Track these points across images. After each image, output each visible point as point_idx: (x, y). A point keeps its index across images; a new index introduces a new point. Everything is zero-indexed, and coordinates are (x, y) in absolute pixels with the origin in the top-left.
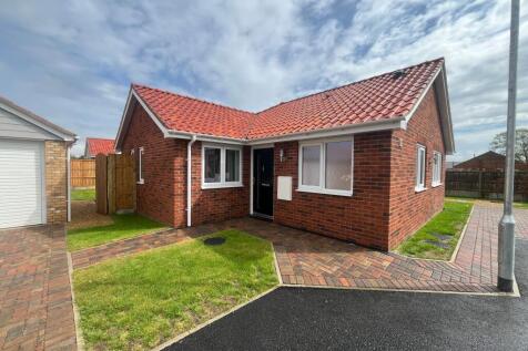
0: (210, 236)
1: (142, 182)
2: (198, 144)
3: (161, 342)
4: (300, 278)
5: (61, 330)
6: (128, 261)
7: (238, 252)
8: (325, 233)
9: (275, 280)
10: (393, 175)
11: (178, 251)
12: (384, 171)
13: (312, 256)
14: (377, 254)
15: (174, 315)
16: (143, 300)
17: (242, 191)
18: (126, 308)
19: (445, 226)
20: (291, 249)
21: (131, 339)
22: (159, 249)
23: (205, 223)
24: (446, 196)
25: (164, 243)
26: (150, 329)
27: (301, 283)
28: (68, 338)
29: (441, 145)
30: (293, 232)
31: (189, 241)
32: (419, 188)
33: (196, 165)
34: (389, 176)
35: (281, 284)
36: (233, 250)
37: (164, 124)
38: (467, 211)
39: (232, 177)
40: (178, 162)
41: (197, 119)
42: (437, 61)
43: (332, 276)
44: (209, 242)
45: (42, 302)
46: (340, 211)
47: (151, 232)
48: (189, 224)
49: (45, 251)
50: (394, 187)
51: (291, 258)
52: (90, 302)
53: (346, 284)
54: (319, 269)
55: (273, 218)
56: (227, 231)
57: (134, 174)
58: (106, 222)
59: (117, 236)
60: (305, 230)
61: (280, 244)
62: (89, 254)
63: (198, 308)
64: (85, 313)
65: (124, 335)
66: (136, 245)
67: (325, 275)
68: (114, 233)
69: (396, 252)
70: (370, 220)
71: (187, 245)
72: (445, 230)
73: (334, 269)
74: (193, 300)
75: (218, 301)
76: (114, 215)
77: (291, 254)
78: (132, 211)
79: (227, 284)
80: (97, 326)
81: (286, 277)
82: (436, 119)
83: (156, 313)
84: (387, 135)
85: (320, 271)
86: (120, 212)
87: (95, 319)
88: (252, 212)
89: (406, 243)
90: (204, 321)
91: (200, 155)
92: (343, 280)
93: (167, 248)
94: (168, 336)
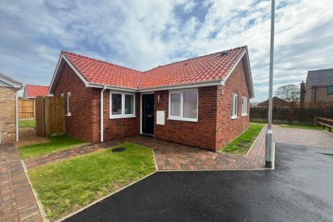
0: (116, 147)
1: (69, 114)
2: (108, 91)
3: (90, 203)
4: (168, 167)
5: (27, 202)
6: (64, 163)
7: (133, 155)
8: (183, 143)
9: (154, 169)
10: (218, 110)
11: (95, 156)
12: (213, 108)
13: (176, 155)
14: (210, 153)
15: (96, 189)
16: (77, 183)
17: (135, 120)
18: (67, 188)
19: (247, 137)
20: (163, 152)
21: (72, 203)
22: (83, 156)
23: (112, 139)
24: (250, 121)
25: (86, 152)
26: (83, 197)
27: (169, 169)
28: (32, 205)
29: (247, 94)
30: (165, 143)
31: (102, 150)
32: (234, 117)
33: (106, 104)
34: (216, 110)
35: (157, 170)
36: (130, 154)
37: (85, 79)
38: (259, 130)
39: (129, 111)
40: (94, 102)
41: (107, 75)
42: (244, 47)
43: (185, 165)
44: (114, 150)
45: (10, 189)
46: (191, 130)
47: (78, 146)
48: (102, 140)
49: (5, 160)
50: (219, 116)
51: (163, 157)
52: (43, 186)
53: (192, 169)
54: (178, 162)
55: (154, 135)
56: (126, 144)
57: (64, 110)
58: (45, 141)
59: (54, 150)
60: (172, 142)
61: (158, 150)
62: (37, 161)
63: (110, 185)
64: (41, 192)
65: (67, 201)
66: (68, 154)
67: (182, 164)
68: (52, 147)
69: (220, 151)
70: (206, 135)
71: (101, 152)
72: (247, 139)
73: (187, 161)
74: (107, 181)
75: (122, 181)
76: (49, 137)
77: (164, 155)
78: (62, 133)
79: (127, 172)
80: (50, 198)
81: (160, 167)
82: (244, 79)
83: (86, 189)
84: (215, 88)
85: (179, 163)
86: (54, 135)
87: (48, 194)
88: (141, 133)
89: (226, 147)
90: (114, 191)
91: (109, 98)
92: (191, 167)
93: (89, 154)
94: (94, 200)
